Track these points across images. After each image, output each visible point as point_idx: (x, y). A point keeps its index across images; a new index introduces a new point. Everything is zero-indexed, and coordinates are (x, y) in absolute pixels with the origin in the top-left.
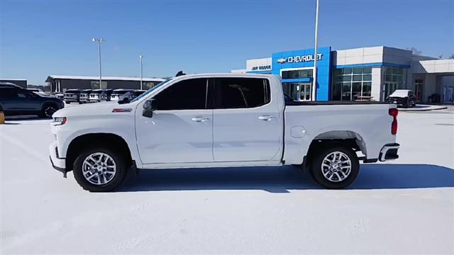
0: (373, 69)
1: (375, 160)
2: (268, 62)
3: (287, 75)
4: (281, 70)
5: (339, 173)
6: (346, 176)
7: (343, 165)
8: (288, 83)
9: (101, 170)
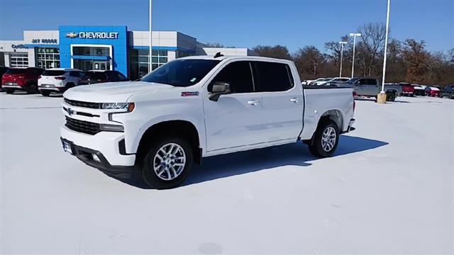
0: (168, 52)
2: (54, 35)
3: (78, 51)
4: (72, 46)
8: (80, 60)
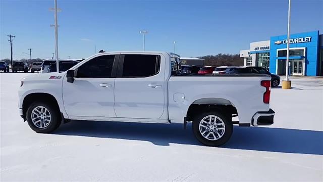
1: (248, 125)
2: (267, 44)
4: (278, 50)
5: (214, 133)
6: (220, 137)
7: (219, 126)
9: (43, 118)
